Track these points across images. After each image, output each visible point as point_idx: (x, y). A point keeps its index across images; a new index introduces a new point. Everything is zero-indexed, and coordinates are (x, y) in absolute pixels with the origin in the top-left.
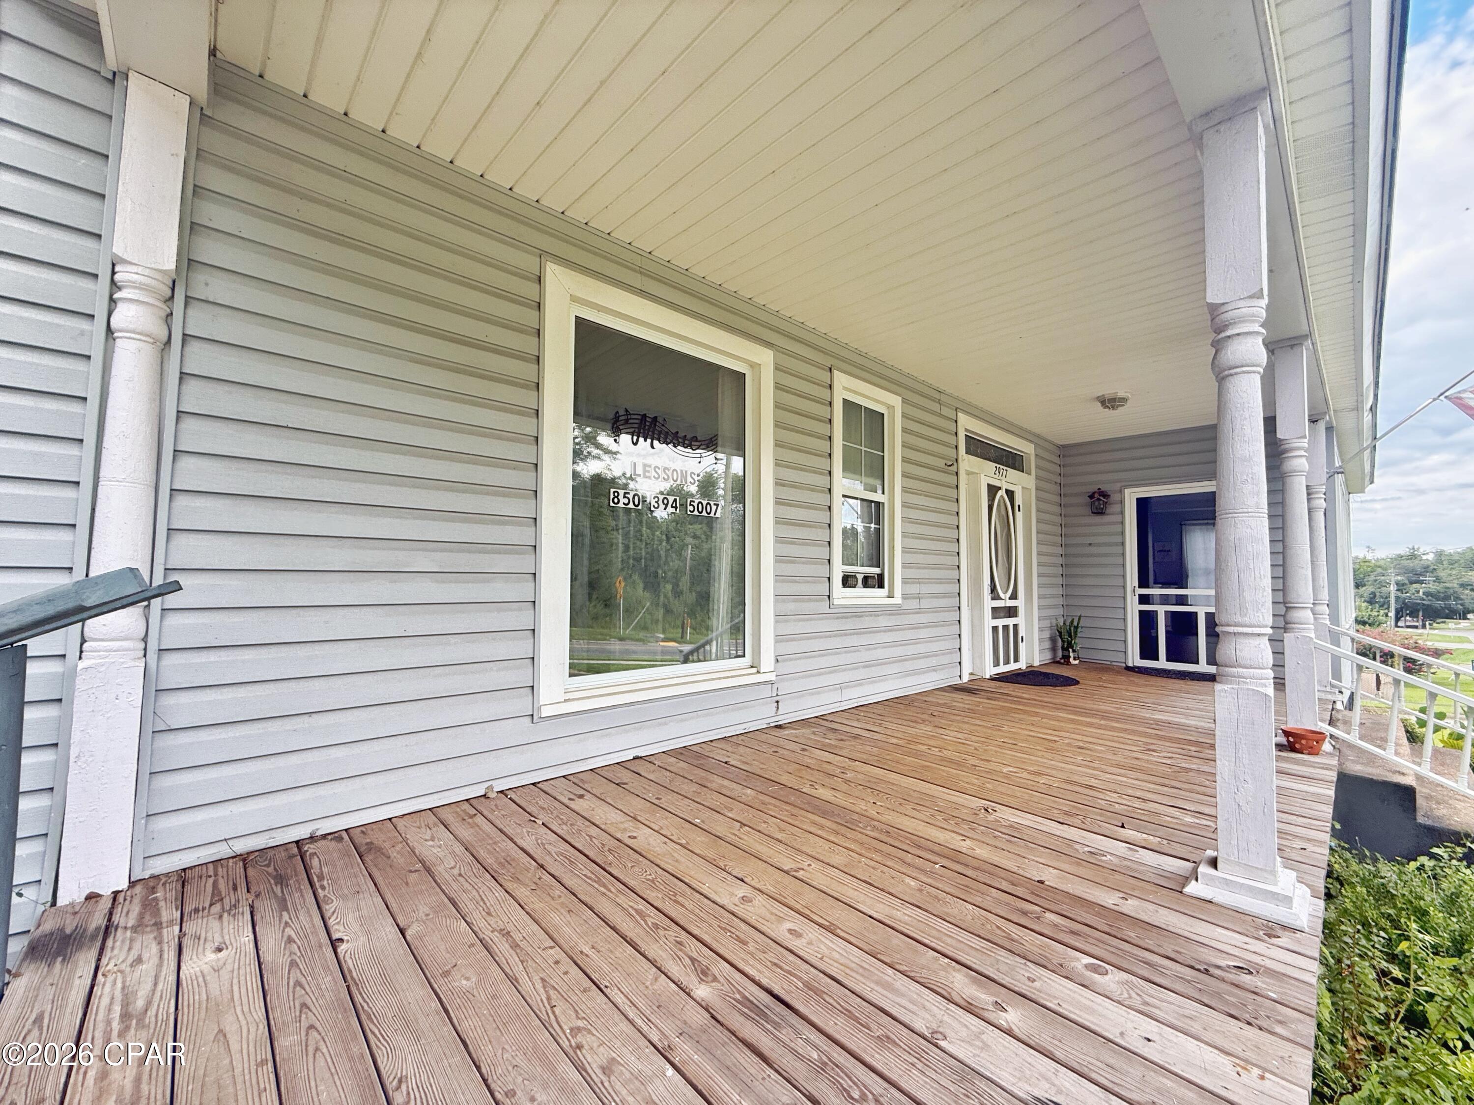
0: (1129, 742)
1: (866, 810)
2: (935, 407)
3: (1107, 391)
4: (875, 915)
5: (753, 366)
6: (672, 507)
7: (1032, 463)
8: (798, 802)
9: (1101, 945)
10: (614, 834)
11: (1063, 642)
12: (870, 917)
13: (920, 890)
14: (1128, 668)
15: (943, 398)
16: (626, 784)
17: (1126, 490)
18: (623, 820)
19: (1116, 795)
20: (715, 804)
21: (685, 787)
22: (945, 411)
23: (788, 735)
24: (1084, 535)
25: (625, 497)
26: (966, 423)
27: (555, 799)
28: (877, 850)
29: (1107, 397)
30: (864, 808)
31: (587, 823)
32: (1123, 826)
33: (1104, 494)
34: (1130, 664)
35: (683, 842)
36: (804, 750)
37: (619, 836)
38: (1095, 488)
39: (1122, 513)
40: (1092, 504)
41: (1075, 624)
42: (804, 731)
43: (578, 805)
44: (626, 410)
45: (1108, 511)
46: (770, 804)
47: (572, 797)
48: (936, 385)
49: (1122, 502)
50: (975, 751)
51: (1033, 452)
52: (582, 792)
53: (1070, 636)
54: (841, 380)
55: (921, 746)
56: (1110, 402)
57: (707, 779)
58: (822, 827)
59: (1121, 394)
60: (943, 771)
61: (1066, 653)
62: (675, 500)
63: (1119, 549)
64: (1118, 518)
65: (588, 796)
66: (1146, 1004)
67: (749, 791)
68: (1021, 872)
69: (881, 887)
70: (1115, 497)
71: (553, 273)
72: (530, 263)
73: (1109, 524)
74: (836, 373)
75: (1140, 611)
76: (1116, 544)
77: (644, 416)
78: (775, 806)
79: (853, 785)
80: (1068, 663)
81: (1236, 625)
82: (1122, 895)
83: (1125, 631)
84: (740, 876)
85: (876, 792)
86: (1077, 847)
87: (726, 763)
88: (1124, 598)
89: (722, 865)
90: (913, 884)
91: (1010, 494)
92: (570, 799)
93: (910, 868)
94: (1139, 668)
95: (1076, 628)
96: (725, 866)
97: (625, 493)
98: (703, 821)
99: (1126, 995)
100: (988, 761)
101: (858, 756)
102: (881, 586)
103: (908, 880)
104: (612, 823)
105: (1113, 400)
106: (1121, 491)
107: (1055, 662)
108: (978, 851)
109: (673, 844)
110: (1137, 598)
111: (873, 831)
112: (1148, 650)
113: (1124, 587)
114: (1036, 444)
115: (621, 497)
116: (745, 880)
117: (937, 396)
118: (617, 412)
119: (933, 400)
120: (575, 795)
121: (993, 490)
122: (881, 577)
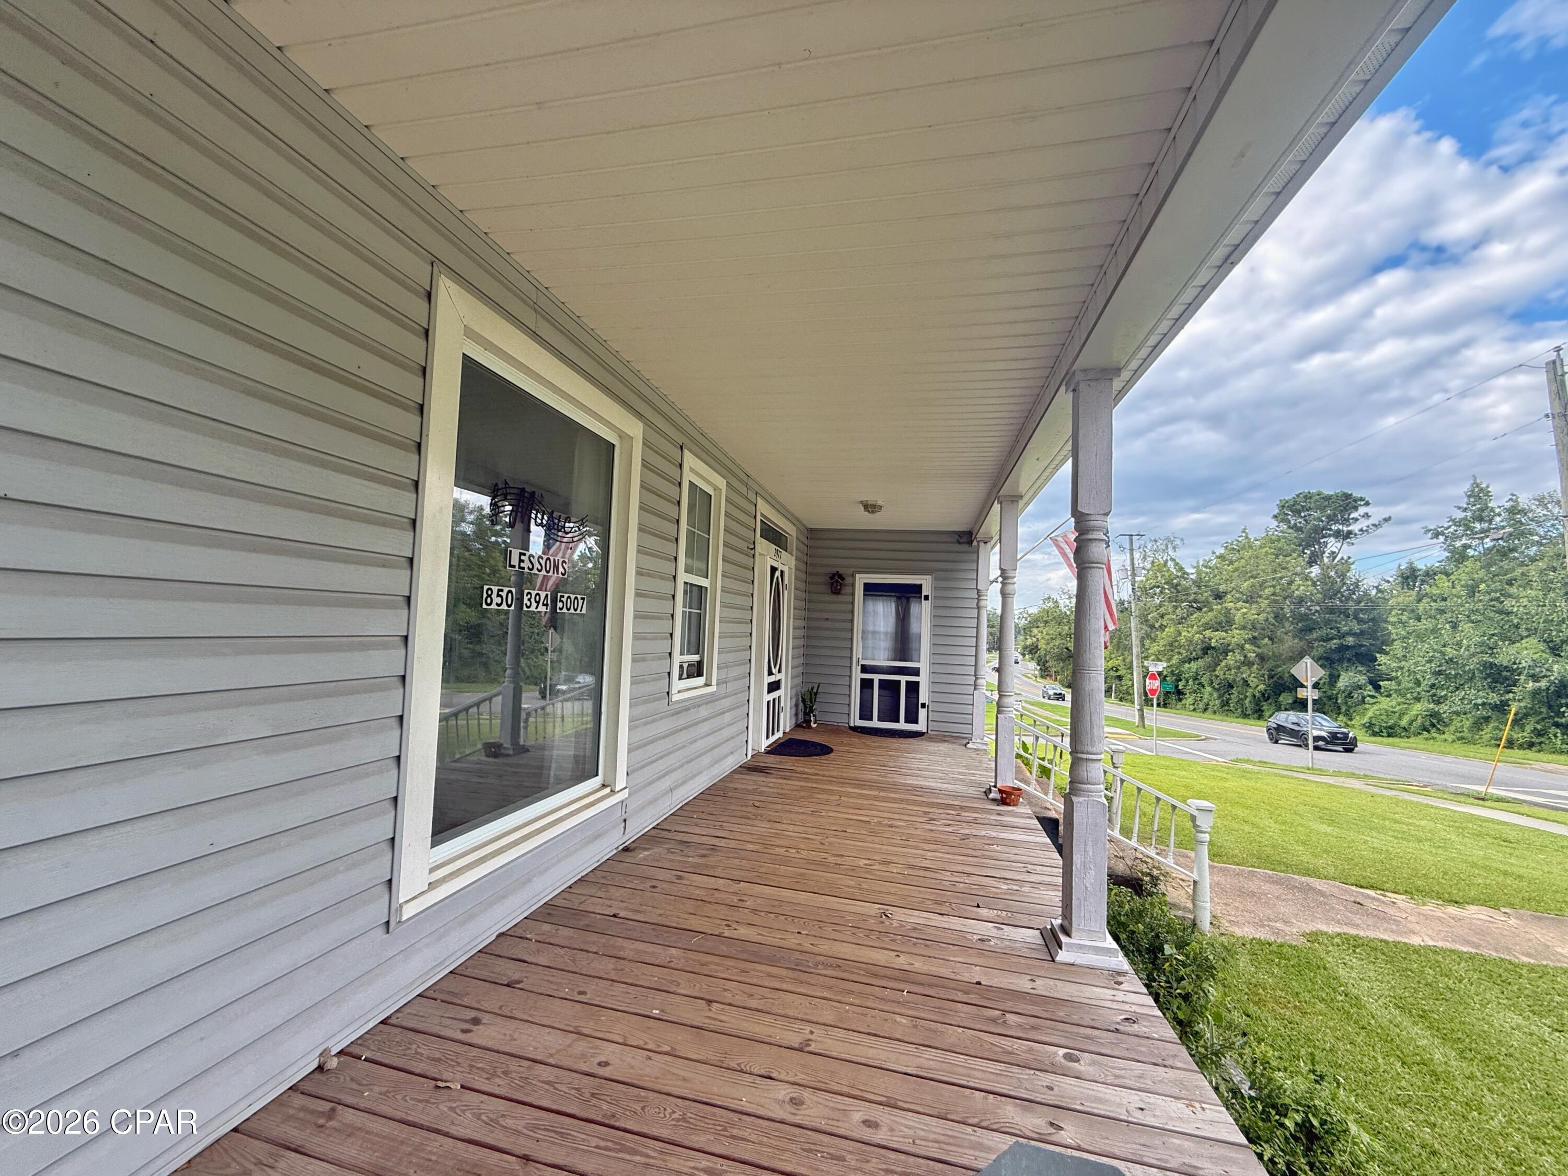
0: (911, 812)
1: (800, 944)
2: (743, 490)
3: (871, 498)
4: (909, 1071)
5: (622, 436)
6: (544, 605)
7: (793, 543)
8: (733, 952)
9: (1055, 1032)
10: (575, 1067)
11: (805, 707)
12: (905, 1074)
13: (915, 1026)
14: (851, 728)
15: (750, 482)
16: (519, 982)
17: (858, 576)
18: (568, 1042)
19: (949, 874)
20: (654, 982)
21: (595, 964)
22: (751, 496)
23: (645, 859)
24: (821, 611)
25: (498, 595)
26: (763, 508)
27: (439, 1037)
28: (851, 992)
29: (870, 503)
30: (797, 942)
31: (526, 1063)
32: (978, 906)
33: (841, 577)
34: (852, 725)
35: (667, 1049)
36: (680, 878)
37: (585, 1068)
38: (835, 570)
39: (853, 594)
40: (832, 584)
41: (815, 690)
42: (656, 850)
43: (480, 1035)
44: (506, 483)
45: (843, 591)
46: (711, 963)
47: (466, 1026)
48: (747, 470)
49: (853, 585)
50: (822, 847)
51: (795, 535)
52: (472, 1014)
53: (811, 702)
54: (690, 460)
55: (777, 849)
56: (870, 508)
57: (613, 946)
58: (781, 979)
59: (880, 503)
60: (821, 876)
61: (807, 718)
62: (547, 595)
63: (848, 625)
64: (849, 598)
65: (486, 1018)
66: (1117, 1077)
67: (673, 951)
68: (958, 977)
69: (887, 1035)
70: (848, 580)
71: (447, 290)
72: (418, 270)
73: (841, 603)
74: (686, 452)
75: (862, 679)
76: (845, 621)
77: (523, 490)
78: (718, 965)
79: (763, 914)
80: (809, 727)
81: (1088, 753)
82: (1029, 977)
83: (850, 696)
84: (763, 1072)
85: (790, 919)
86: (969, 936)
87: (614, 916)
88: (851, 667)
89: (733, 1064)
90: (904, 1021)
91: (782, 572)
92: (465, 1031)
93: (889, 1004)
94: (859, 727)
95: (816, 694)
96: (739, 1065)
97: (499, 590)
98: (662, 1011)
99: (1103, 1076)
100: (842, 856)
101: (737, 874)
102: (700, 674)
103: (898, 1018)
104: (558, 1051)
105: (874, 506)
106: (853, 576)
107: (798, 726)
108: (917, 965)
109: (659, 1056)
110: (859, 668)
111: (825, 969)
112: (865, 714)
113: (851, 658)
114: (798, 528)
115: (494, 596)
116: (774, 1075)
117: (745, 478)
118: (496, 485)
119: (741, 481)
120: (466, 1021)
121: (774, 569)
122: (700, 664)
